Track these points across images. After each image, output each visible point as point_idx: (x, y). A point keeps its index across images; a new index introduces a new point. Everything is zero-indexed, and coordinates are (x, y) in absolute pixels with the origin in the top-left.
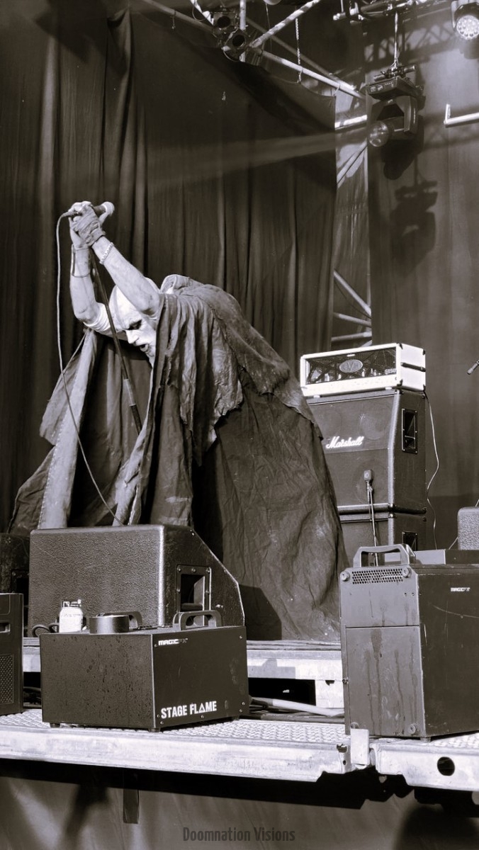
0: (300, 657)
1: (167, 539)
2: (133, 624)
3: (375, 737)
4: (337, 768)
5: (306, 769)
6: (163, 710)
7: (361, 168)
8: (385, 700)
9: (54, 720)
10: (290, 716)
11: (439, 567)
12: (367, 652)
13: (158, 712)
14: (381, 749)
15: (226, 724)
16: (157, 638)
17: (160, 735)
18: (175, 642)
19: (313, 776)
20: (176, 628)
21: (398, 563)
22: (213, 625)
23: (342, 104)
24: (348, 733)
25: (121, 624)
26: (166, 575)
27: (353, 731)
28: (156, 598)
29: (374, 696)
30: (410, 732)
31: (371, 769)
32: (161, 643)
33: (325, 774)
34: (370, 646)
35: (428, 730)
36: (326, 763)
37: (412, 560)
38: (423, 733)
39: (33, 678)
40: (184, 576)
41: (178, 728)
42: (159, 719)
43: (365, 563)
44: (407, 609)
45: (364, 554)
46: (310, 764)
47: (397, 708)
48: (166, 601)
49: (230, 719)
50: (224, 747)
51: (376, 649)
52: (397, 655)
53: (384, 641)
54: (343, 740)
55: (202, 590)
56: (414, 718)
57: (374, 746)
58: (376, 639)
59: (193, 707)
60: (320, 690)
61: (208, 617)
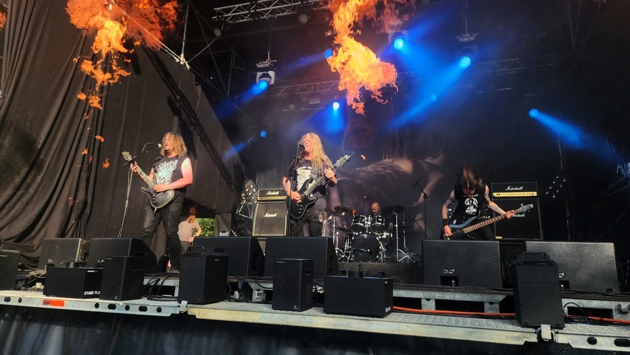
4: (534, 339)
5: (516, 340)
33: (526, 342)
46: (519, 338)
57: (553, 332)
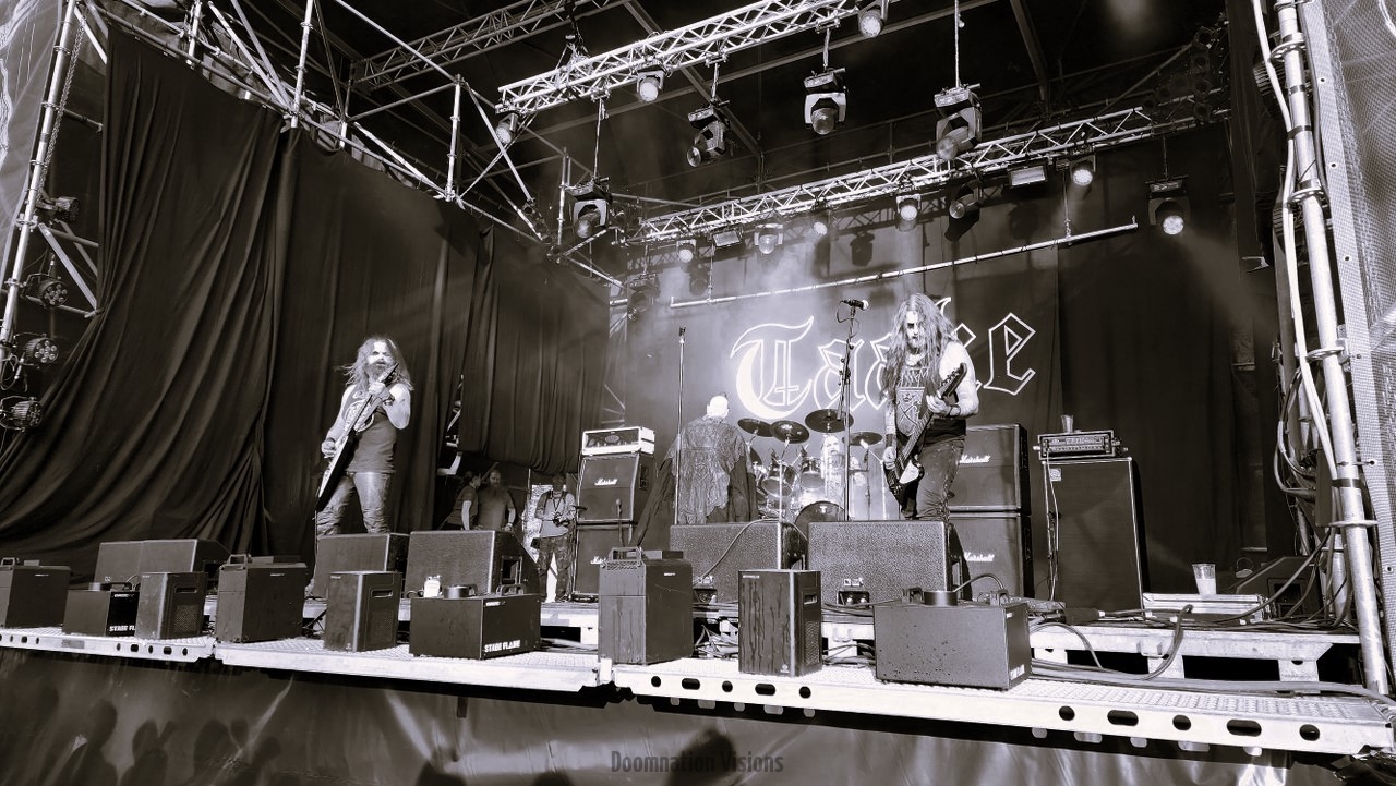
0: (573, 613)
1: (496, 540)
2: (471, 592)
3: (615, 663)
4: (592, 683)
5: (573, 684)
6: (486, 646)
7: (622, 328)
8: (622, 641)
9: (416, 652)
10: (565, 649)
11: (660, 561)
12: (614, 612)
13: (483, 648)
14: (619, 671)
15: (526, 655)
16: (486, 601)
17: (483, 662)
18: (497, 603)
19: (577, 688)
20: (498, 595)
21: (635, 558)
22: (521, 593)
23: (614, 292)
24: (599, 661)
25: (464, 593)
26: (494, 561)
27: (602, 660)
28: (487, 574)
29: (617, 638)
30: (637, 661)
31: (612, 683)
32: (488, 604)
34: (615, 607)
35: (647, 660)
36: (585, 680)
37: (643, 556)
38: (644, 661)
39: (405, 625)
40: (505, 561)
41: (495, 657)
42: (483, 653)
43: (614, 558)
44: (638, 584)
45: (615, 552)
46: (574, 681)
47: (629, 646)
48: (493, 577)
49: (528, 652)
50: (523, 670)
51: (619, 609)
52: (631, 613)
53: (624, 604)
54: (596, 665)
55: (516, 570)
56: (639, 651)
57: (614, 669)
58: (619, 603)
59: (505, 645)
60: (584, 634)
61: (519, 588)
